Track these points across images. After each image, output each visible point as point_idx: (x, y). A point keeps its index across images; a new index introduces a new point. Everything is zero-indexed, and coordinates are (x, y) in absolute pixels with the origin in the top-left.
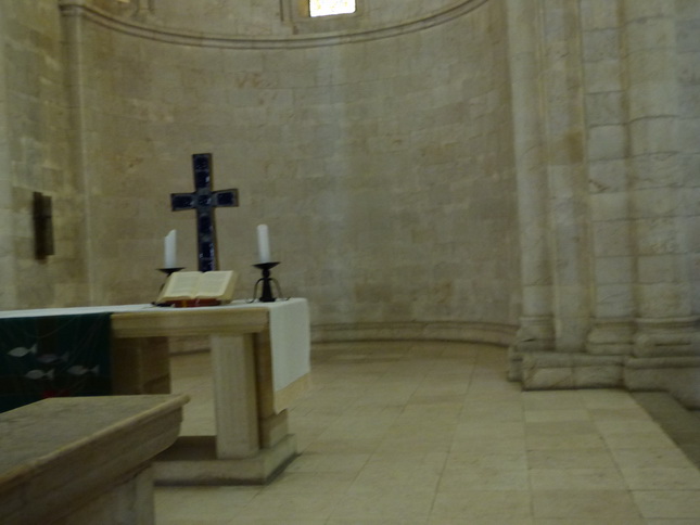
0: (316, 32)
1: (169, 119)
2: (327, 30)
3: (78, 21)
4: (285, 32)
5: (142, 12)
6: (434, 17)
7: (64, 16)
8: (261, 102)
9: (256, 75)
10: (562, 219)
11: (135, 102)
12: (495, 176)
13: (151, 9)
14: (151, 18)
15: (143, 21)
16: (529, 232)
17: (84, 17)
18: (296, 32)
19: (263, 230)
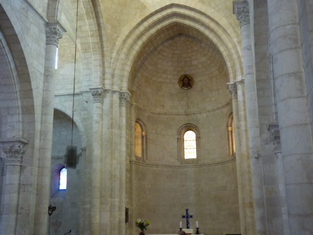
0: (187, 164)
1: (150, 186)
2: (190, 164)
3: (134, 165)
4: (179, 164)
5: (144, 159)
6: (218, 163)
7: (130, 163)
8: (172, 182)
9: (171, 175)
10: (249, 220)
11: (143, 183)
12: (234, 206)
13: (147, 159)
14: (147, 161)
15: (145, 162)
16: (242, 223)
17: (135, 163)
18: (181, 164)
19: (197, 222)
